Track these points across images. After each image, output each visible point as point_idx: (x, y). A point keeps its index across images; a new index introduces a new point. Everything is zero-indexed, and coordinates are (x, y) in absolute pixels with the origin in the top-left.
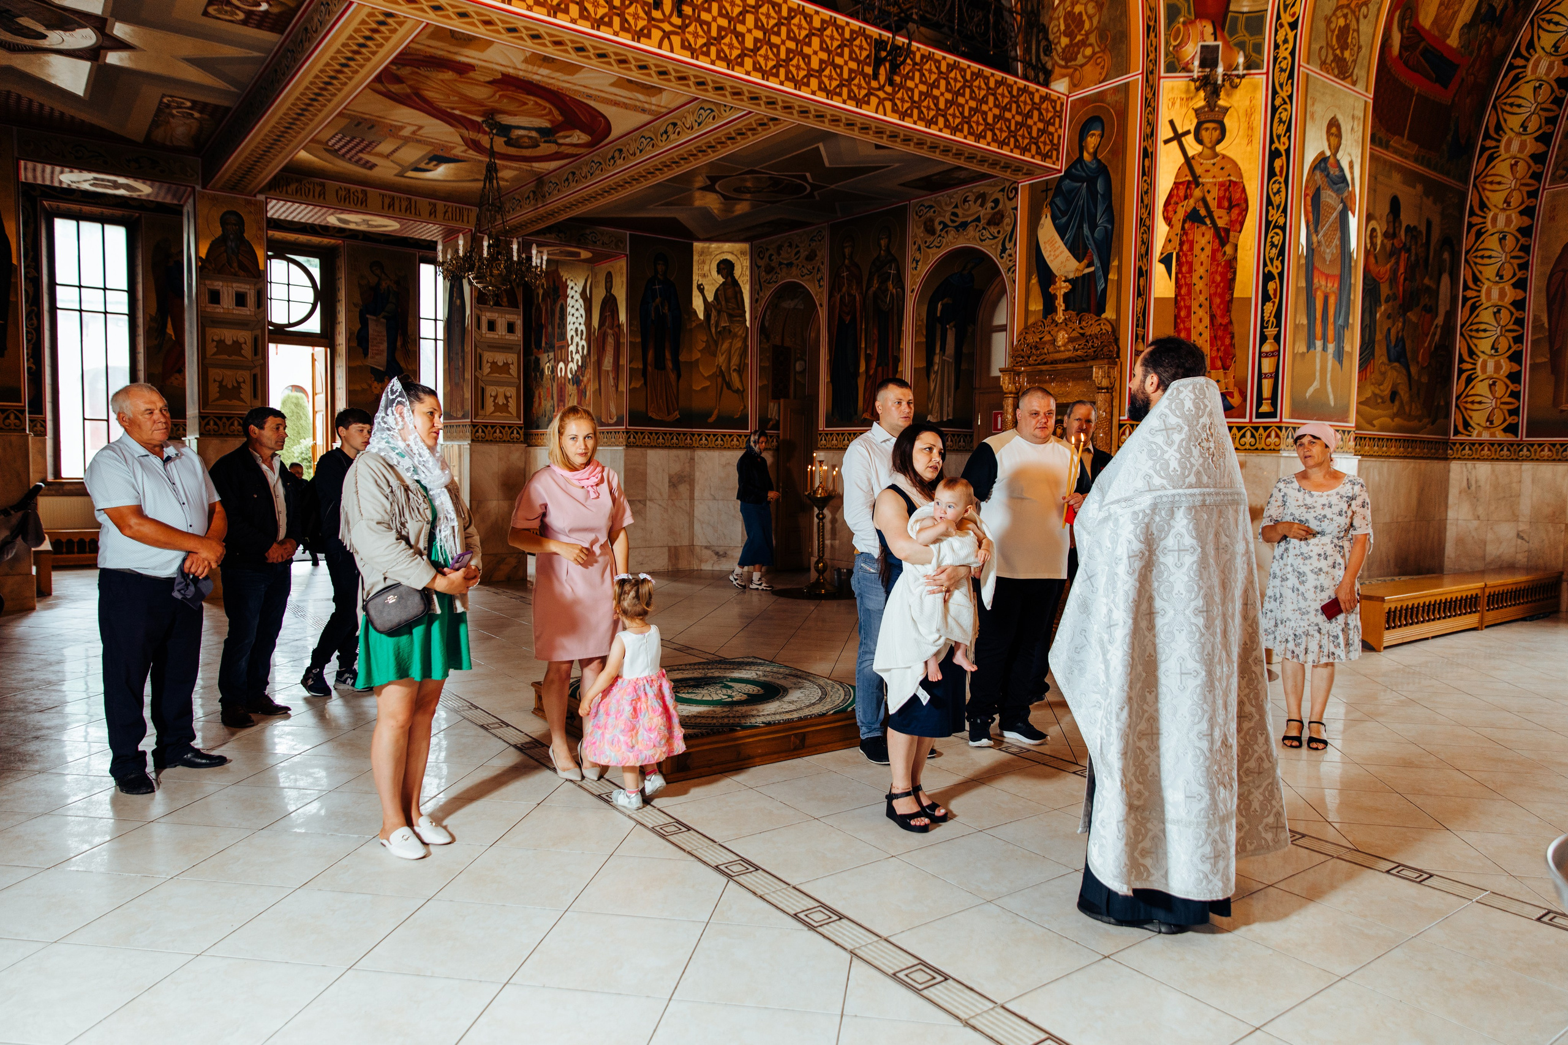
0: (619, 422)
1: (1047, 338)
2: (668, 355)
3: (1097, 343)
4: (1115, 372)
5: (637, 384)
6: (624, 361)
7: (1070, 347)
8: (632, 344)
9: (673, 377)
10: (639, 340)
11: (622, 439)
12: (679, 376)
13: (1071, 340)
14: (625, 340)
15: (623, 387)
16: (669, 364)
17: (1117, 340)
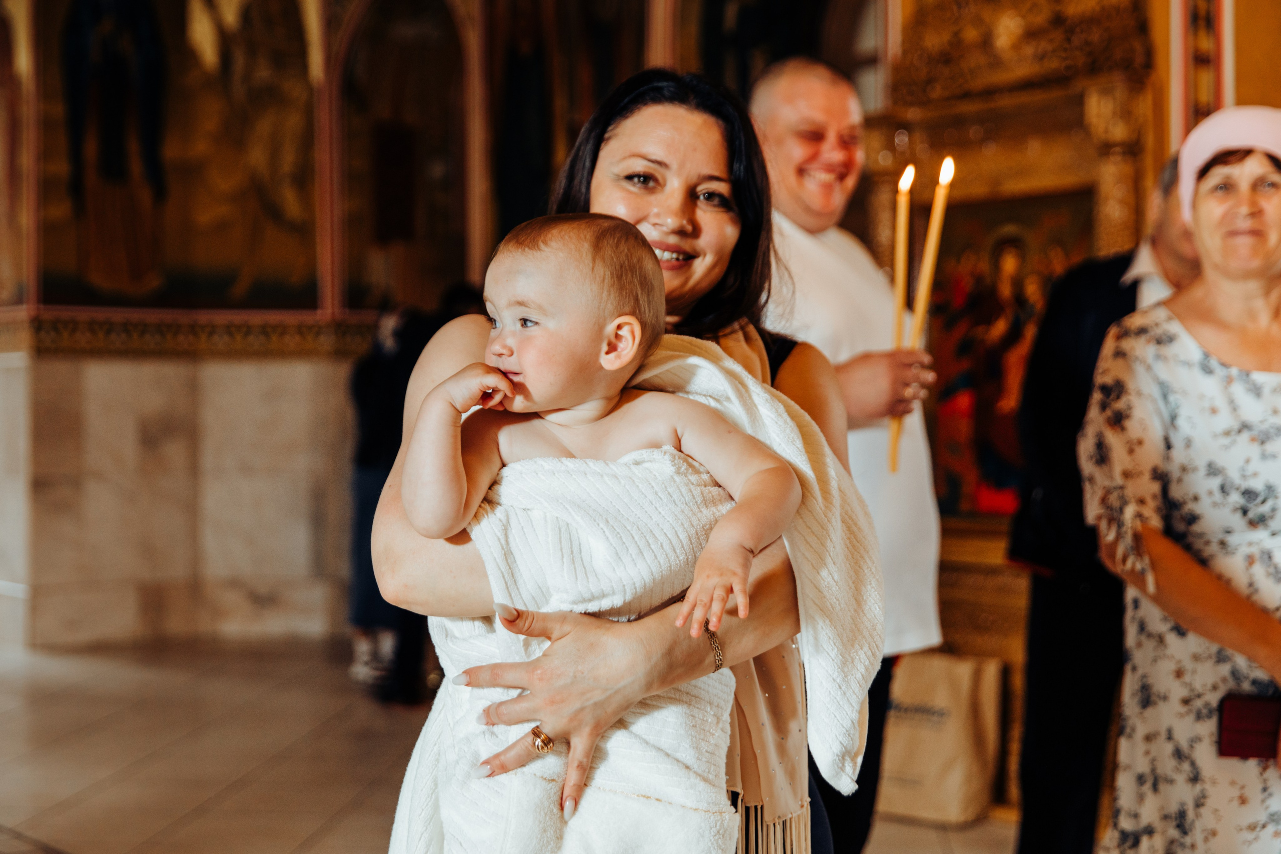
0: (18, 300)
1: (971, 34)
2: (134, 147)
3: (1096, 36)
4: (1144, 106)
5: (61, 210)
6: (27, 160)
7: (1029, 50)
8: (46, 125)
9: (145, 196)
10: (59, 110)
11: (25, 336)
12: (160, 192)
13: (1031, 34)
14: (29, 111)
15: (27, 218)
16: (136, 167)
17: (1143, 27)
